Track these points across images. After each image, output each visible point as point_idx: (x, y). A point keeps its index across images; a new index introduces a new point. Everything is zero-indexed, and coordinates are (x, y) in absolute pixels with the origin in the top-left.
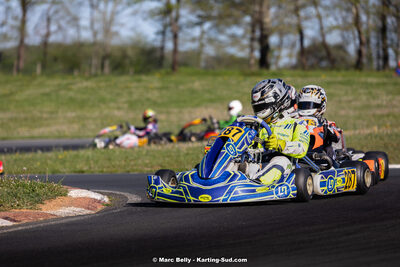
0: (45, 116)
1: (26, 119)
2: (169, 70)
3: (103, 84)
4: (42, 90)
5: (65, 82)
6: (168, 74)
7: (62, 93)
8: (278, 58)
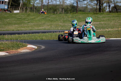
0: (42, 24)
1: (37, 25)
2: (76, 12)
3: (57, 16)
4: (42, 18)
5: (48, 15)
6: (75, 13)
7: (47, 18)
8: (106, 9)
